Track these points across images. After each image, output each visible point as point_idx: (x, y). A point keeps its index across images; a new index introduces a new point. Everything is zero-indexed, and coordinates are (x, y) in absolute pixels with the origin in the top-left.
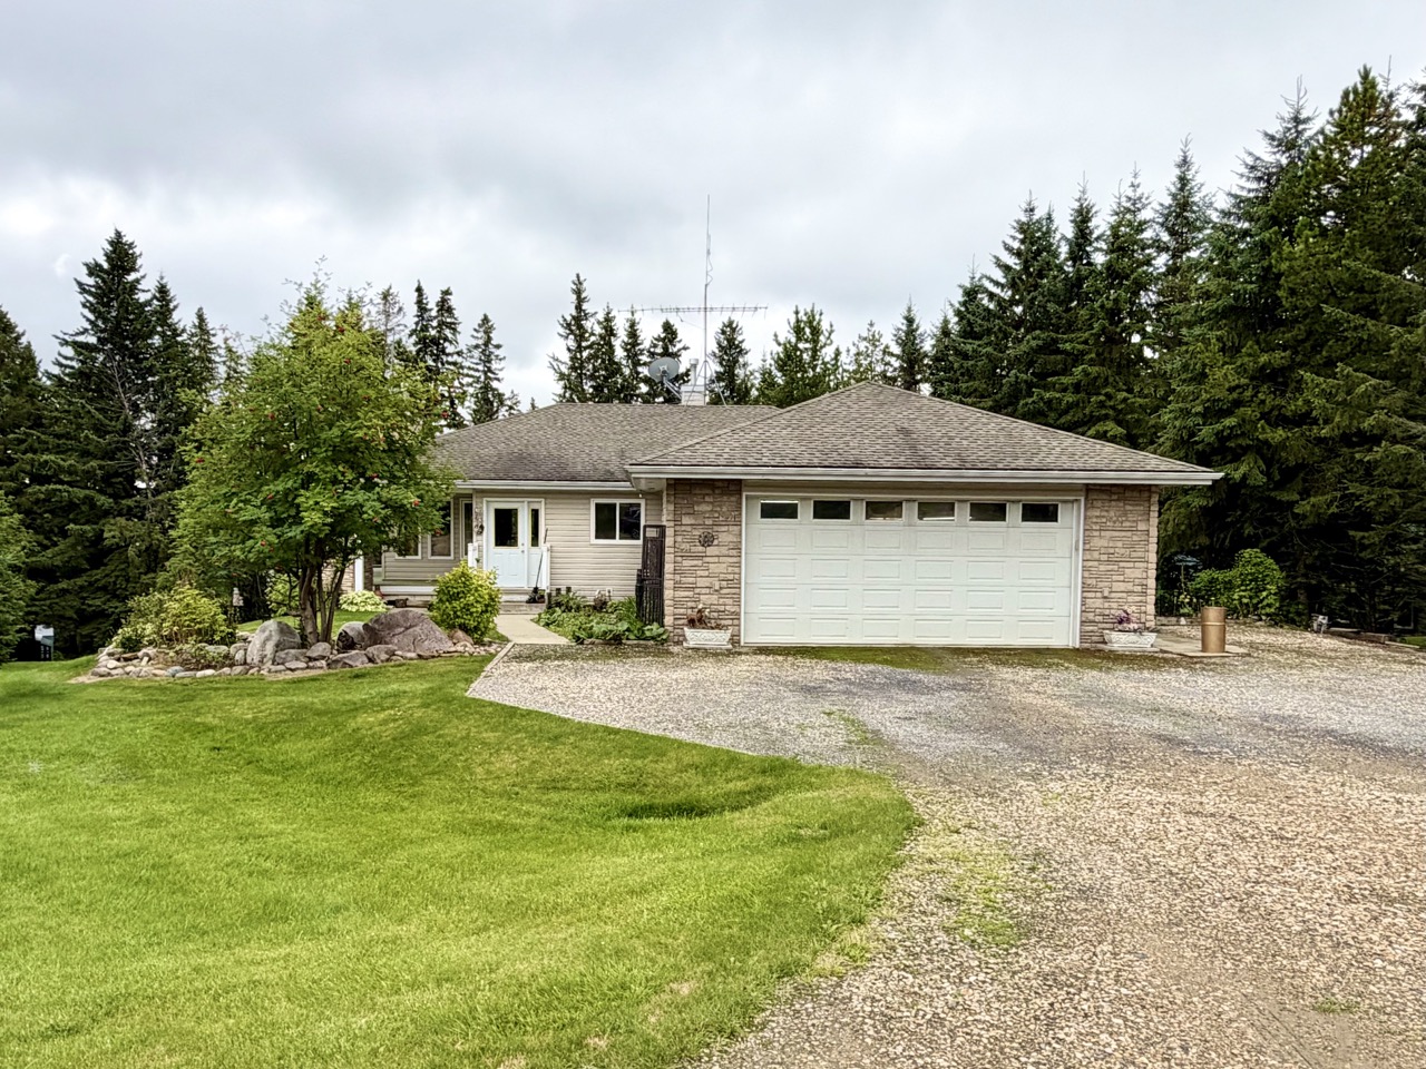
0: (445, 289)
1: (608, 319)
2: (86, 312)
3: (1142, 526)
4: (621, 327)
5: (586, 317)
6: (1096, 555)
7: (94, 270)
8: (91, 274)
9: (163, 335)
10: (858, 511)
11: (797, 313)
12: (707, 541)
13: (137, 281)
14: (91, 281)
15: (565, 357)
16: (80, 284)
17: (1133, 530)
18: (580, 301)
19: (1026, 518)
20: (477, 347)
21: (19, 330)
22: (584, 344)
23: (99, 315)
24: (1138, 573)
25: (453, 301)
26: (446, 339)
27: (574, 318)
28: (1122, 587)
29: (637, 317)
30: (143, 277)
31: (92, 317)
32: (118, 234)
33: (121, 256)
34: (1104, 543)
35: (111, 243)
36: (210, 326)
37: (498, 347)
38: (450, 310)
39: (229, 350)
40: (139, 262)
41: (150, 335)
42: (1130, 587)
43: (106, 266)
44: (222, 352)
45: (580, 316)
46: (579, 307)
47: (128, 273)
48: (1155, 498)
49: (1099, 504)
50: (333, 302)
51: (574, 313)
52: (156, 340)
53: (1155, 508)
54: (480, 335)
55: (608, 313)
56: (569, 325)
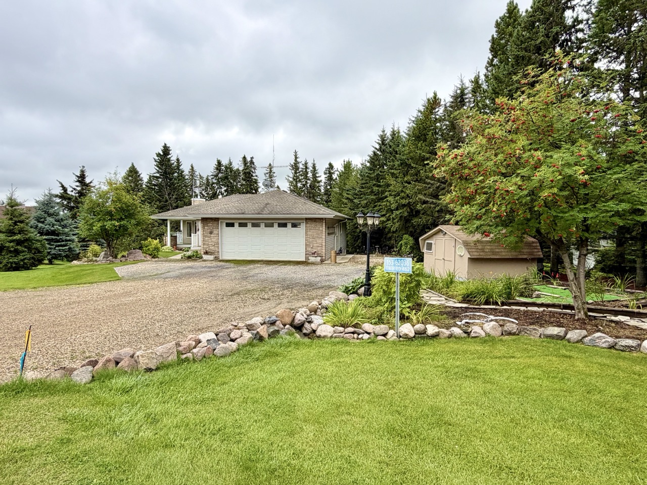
0: (251, 157)
1: (306, 163)
2: (156, 167)
3: (321, 229)
4: (310, 165)
5: (298, 163)
6: (309, 236)
7: (158, 155)
8: (157, 156)
9: (178, 173)
10: (249, 225)
11: (344, 161)
12: (211, 233)
13: (170, 158)
14: (157, 158)
15: (291, 175)
16: (155, 159)
17: (319, 230)
18: (296, 158)
19: (292, 227)
20: (267, 173)
21: (140, 173)
22: (297, 171)
23: (160, 168)
24: (320, 241)
25: (254, 160)
26: (252, 172)
27: (294, 163)
28: (316, 245)
29: (315, 162)
30: (172, 156)
31: (158, 169)
32: (165, 144)
33: (166, 150)
34: (311, 233)
35: (164, 147)
36: (195, 169)
37: (274, 173)
38: (253, 163)
39: (200, 175)
40: (170, 152)
41: (173, 173)
42: (318, 245)
43: (162, 154)
44: (198, 176)
45: (296, 163)
46: (296, 160)
47: (168, 155)
48: (324, 221)
49: (309, 223)
50: (225, 162)
51: (294, 161)
52: (176, 174)
53: (324, 224)
54: (268, 170)
55: (306, 162)
56: (292, 165)
